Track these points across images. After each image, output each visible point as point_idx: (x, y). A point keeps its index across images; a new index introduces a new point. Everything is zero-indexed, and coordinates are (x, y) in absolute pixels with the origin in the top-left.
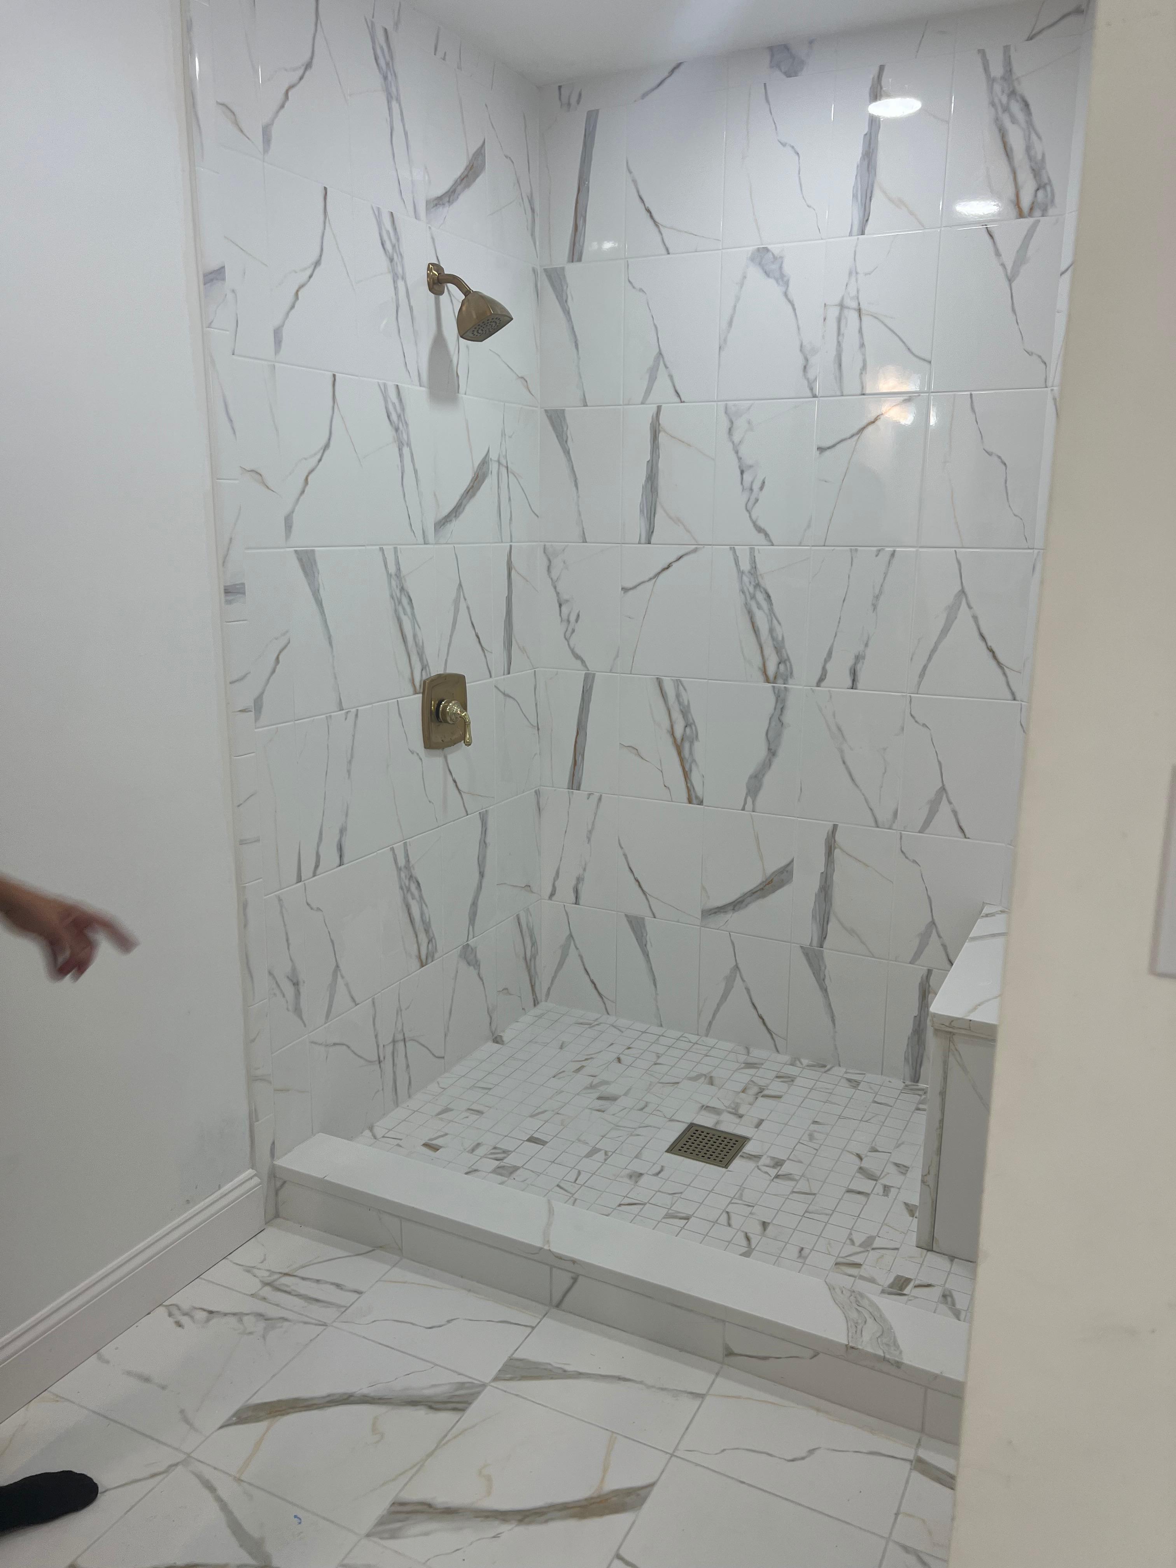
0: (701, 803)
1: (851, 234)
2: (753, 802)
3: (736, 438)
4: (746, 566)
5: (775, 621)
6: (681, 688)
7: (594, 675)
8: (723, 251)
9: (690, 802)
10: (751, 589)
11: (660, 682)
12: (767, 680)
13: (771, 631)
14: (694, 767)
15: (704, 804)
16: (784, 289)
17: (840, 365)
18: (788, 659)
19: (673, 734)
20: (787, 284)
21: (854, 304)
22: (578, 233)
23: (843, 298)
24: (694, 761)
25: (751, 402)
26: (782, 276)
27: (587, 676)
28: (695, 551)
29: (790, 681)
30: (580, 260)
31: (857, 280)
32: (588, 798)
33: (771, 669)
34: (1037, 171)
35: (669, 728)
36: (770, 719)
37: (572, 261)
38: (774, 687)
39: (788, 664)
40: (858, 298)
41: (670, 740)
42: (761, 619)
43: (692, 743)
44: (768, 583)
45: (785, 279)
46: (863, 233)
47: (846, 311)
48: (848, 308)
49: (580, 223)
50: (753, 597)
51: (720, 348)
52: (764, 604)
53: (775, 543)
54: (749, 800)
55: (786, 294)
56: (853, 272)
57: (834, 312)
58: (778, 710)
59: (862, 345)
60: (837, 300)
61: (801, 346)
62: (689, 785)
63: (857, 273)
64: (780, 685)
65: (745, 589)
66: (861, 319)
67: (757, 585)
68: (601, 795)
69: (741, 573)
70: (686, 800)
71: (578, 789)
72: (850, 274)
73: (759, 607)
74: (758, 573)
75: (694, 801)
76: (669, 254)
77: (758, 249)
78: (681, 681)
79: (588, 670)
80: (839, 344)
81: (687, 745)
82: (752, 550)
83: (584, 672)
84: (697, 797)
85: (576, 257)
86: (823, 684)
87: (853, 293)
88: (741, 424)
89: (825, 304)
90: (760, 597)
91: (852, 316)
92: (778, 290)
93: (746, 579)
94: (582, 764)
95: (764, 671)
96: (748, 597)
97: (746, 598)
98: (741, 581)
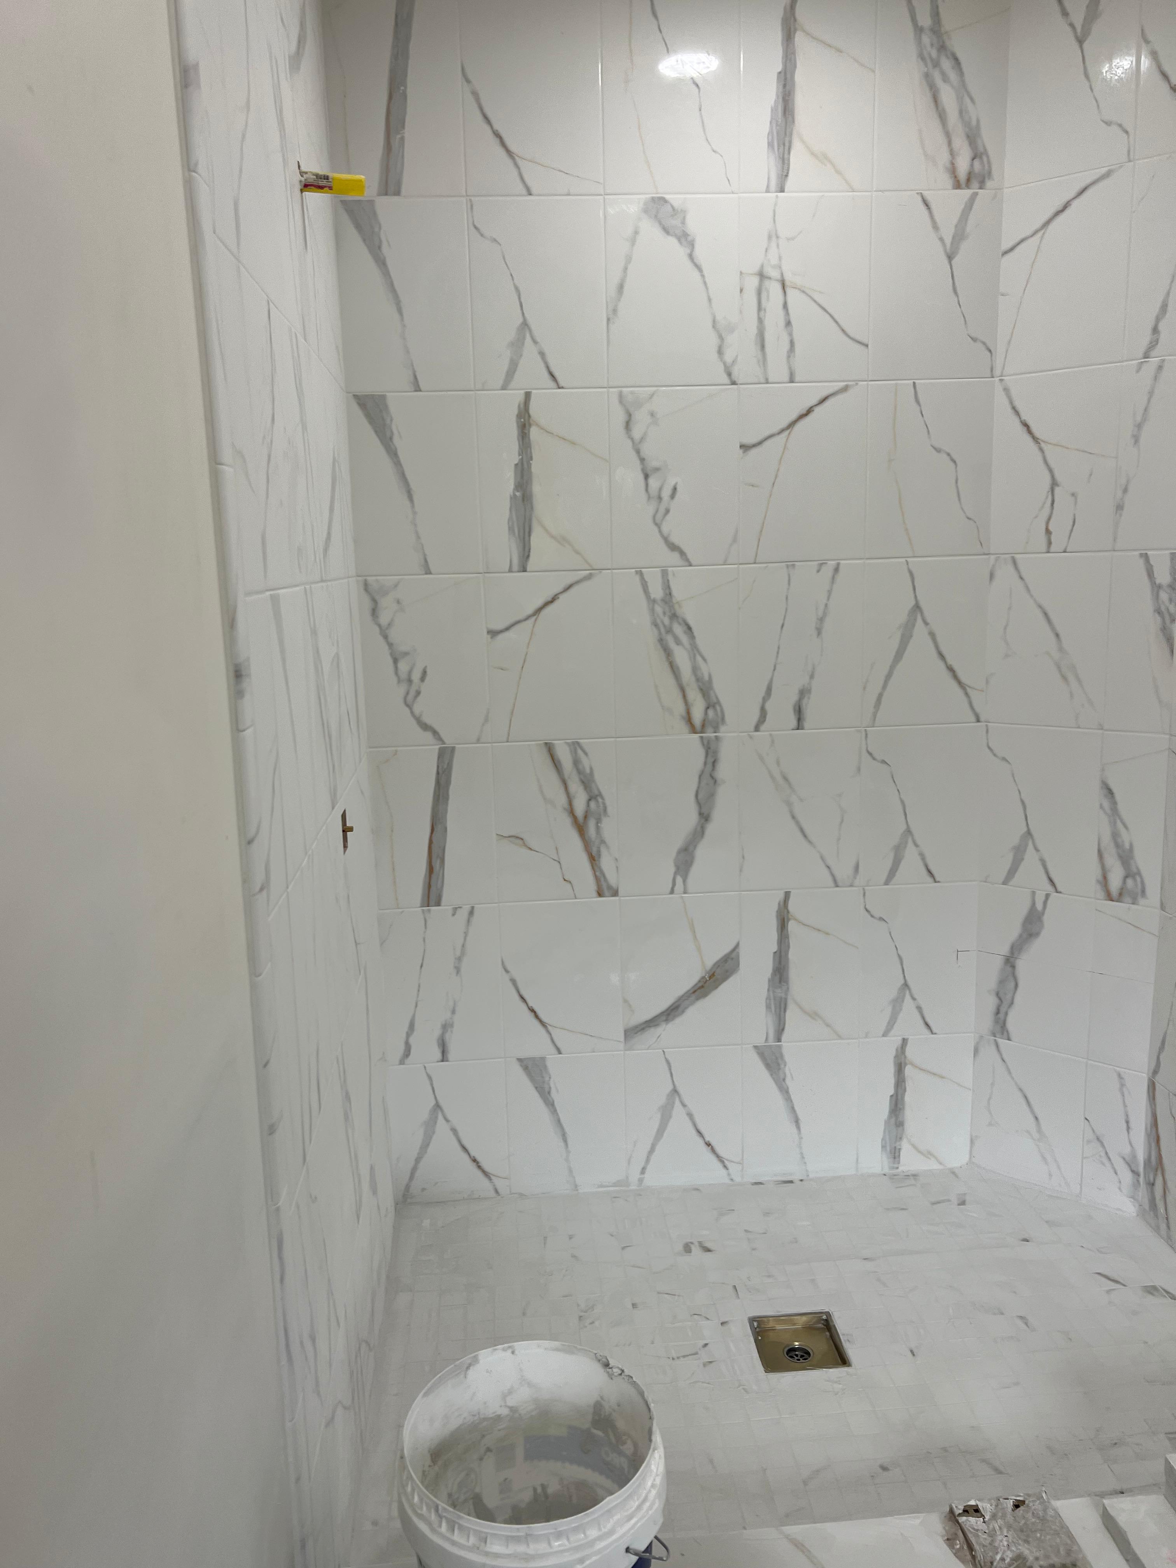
0: (615, 893)
1: (767, 191)
2: (684, 881)
3: (637, 433)
4: (657, 592)
5: (699, 658)
6: (580, 752)
7: (453, 749)
8: (606, 197)
9: (600, 894)
10: (666, 621)
11: (549, 748)
12: (693, 730)
13: (695, 669)
14: (603, 850)
15: (620, 892)
16: (689, 251)
17: (763, 347)
18: (718, 702)
19: (571, 812)
20: (692, 245)
21: (776, 274)
22: (392, 155)
23: (762, 266)
24: (603, 842)
25: (655, 389)
26: (685, 235)
27: (442, 752)
28: (589, 577)
29: (723, 728)
30: (398, 193)
31: (778, 246)
32: (454, 915)
33: (698, 717)
34: (972, 137)
35: (567, 806)
36: (700, 777)
37: (386, 194)
38: (702, 738)
39: (718, 708)
40: (780, 267)
41: (567, 821)
42: (681, 657)
43: (598, 821)
44: (689, 612)
45: (689, 238)
46: (782, 190)
47: (767, 283)
48: (769, 278)
50: (669, 631)
51: (608, 320)
52: (684, 639)
53: (693, 563)
54: (679, 880)
55: (691, 256)
56: (773, 236)
57: (752, 283)
58: (709, 766)
59: (788, 324)
60: (756, 269)
61: (714, 321)
62: (598, 873)
63: (777, 237)
64: (710, 734)
65: (658, 621)
66: (785, 292)
67: (674, 616)
68: (472, 908)
69: (652, 602)
70: (595, 894)
71: (438, 904)
72: (770, 237)
73: (678, 642)
74: (674, 601)
75: (606, 892)
76: (530, 194)
77: (653, 199)
78: (578, 743)
79: (444, 743)
80: (760, 321)
81: (591, 824)
82: (665, 573)
83: (438, 747)
84: (610, 887)
85: (391, 187)
86: (762, 728)
87: (774, 261)
88: (641, 418)
89: (741, 273)
90: (678, 630)
91: (774, 288)
92: (680, 252)
93: (659, 609)
94: (441, 872)
95: (688, 719)
96: (663, 630)
97: (660, 633)
98: (652, 611)
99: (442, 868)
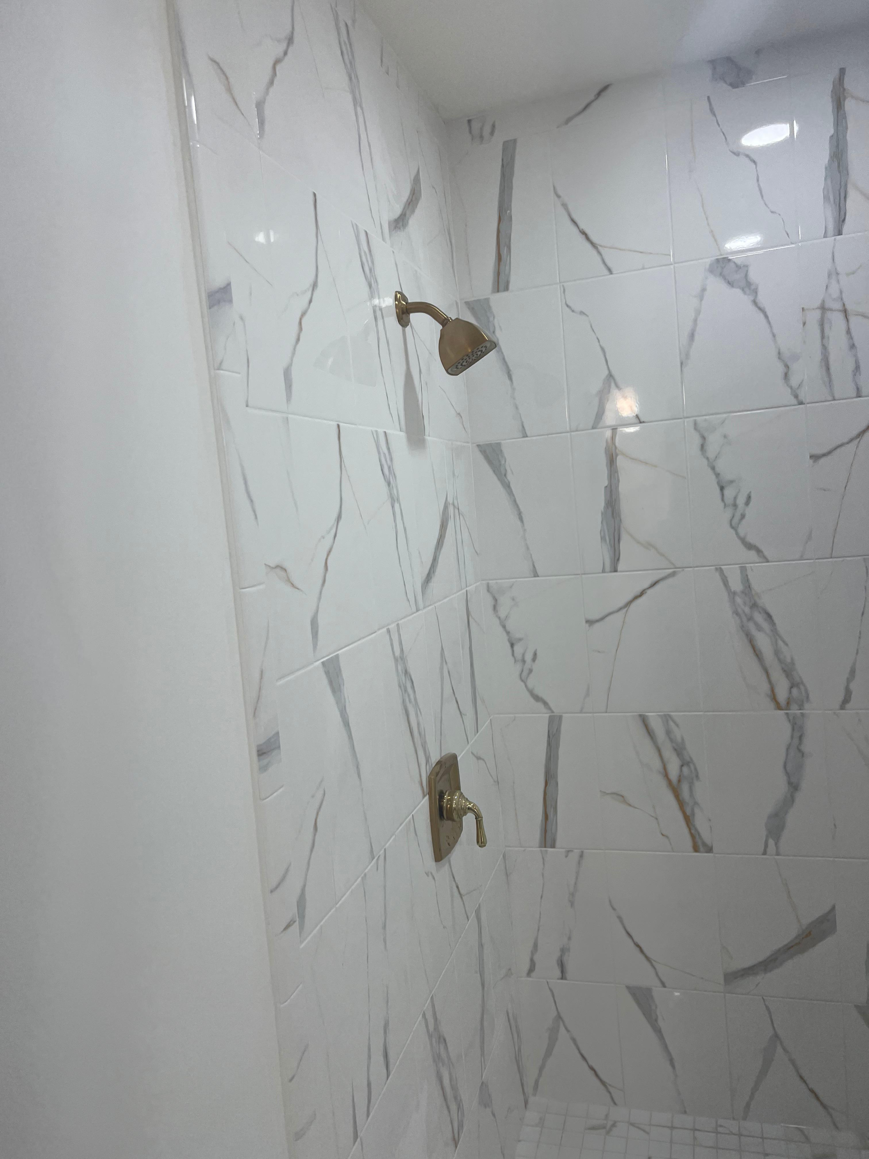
0: (710, 850)
1: (825, 236)
2: (776, 844)
3: (711, 453)
4: (736, 585)
5: (780, 643)
6: (671, 723)
7: (560, 717)
8: (676, 265)
9: (696, 849)
10: (747, 610)
11: (644, 720)
12: (779, 707)
13: (777, 653)
14: (697, 810)
15: (714, 850)
16: (752, 298)
17: (828, 369)
18: (802, 683)
19: (666, 775)
20: (755, 292)
21: (838, 306)
22: (502, 263)
23: (823, 301)
24: (696, 803)
25: (725, 415)
26: (749, 284)
27: (551, 720)
28: (673, 574)
29: (806, 706)
30: (507, 289)
31: (838, 282)
32: (566, 856)
33: (782, 695)
35: (661, 769)
36: (787, 750)
37: (498, 291)
38: (787, 714)
39: (802, 687)
40: (842, 299)
41: (663, 783)
42: (763, 642)
43: (691, 784)
44: (766, 601)
45: (753, 287)
46: (840, 233)
47: (829, 314)
48: (831, 310)
49: (504, 252)
50: (750, 619)
51: (682, 364)
52: (766, 626)
53: (769, 559)
54: (771, 842)
55: (755, 303)
56: (833, 274)
57: (814, 317)
58: (796, 741)
59: (853, 346)
60: (818, 303)
61: (779, 353)
62: (693, 831)
63: (838, 274)
64: (794, 711)
65: (740, 610)
66: (848, 321)
67: (754, 606)
68: (582, 852)
69: (732, 595)
70: (691, 849)
71: (553, 846)
72: (829, 275)
73: (759, 628)
74: (753, 592)
75: (702, 849)
76: (611, 274)
77: (718, 260)
78: (670, 716)
79: (553, 712)
80: (824, 347)
81: (685, 787)
82: (743, 569)
83: (548, 715)
84: (704, 844)
85: (502, 286)
86: (848, 706)
87: (835, 294)
88: (715, 439)
89: (803, 308)
90: (759, 618)
91: (837, 317)
92: (746, 300)
93: (739, 600)
94: (555, 818)
95: (773, 697)
96: (745, 619)
97: (742, 621)
98: (733, 601)
99: (555, 817)
